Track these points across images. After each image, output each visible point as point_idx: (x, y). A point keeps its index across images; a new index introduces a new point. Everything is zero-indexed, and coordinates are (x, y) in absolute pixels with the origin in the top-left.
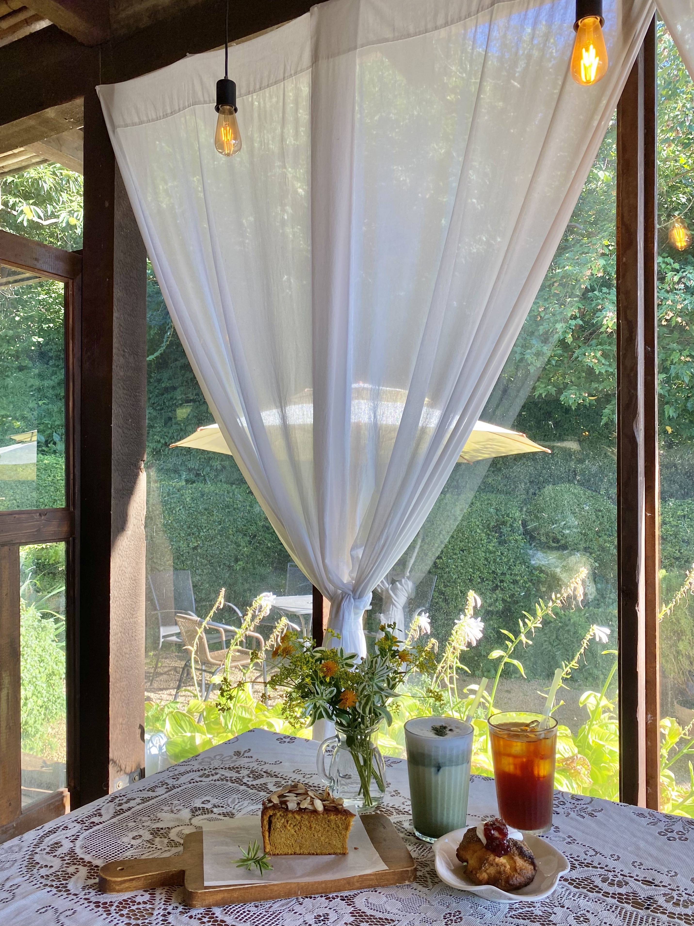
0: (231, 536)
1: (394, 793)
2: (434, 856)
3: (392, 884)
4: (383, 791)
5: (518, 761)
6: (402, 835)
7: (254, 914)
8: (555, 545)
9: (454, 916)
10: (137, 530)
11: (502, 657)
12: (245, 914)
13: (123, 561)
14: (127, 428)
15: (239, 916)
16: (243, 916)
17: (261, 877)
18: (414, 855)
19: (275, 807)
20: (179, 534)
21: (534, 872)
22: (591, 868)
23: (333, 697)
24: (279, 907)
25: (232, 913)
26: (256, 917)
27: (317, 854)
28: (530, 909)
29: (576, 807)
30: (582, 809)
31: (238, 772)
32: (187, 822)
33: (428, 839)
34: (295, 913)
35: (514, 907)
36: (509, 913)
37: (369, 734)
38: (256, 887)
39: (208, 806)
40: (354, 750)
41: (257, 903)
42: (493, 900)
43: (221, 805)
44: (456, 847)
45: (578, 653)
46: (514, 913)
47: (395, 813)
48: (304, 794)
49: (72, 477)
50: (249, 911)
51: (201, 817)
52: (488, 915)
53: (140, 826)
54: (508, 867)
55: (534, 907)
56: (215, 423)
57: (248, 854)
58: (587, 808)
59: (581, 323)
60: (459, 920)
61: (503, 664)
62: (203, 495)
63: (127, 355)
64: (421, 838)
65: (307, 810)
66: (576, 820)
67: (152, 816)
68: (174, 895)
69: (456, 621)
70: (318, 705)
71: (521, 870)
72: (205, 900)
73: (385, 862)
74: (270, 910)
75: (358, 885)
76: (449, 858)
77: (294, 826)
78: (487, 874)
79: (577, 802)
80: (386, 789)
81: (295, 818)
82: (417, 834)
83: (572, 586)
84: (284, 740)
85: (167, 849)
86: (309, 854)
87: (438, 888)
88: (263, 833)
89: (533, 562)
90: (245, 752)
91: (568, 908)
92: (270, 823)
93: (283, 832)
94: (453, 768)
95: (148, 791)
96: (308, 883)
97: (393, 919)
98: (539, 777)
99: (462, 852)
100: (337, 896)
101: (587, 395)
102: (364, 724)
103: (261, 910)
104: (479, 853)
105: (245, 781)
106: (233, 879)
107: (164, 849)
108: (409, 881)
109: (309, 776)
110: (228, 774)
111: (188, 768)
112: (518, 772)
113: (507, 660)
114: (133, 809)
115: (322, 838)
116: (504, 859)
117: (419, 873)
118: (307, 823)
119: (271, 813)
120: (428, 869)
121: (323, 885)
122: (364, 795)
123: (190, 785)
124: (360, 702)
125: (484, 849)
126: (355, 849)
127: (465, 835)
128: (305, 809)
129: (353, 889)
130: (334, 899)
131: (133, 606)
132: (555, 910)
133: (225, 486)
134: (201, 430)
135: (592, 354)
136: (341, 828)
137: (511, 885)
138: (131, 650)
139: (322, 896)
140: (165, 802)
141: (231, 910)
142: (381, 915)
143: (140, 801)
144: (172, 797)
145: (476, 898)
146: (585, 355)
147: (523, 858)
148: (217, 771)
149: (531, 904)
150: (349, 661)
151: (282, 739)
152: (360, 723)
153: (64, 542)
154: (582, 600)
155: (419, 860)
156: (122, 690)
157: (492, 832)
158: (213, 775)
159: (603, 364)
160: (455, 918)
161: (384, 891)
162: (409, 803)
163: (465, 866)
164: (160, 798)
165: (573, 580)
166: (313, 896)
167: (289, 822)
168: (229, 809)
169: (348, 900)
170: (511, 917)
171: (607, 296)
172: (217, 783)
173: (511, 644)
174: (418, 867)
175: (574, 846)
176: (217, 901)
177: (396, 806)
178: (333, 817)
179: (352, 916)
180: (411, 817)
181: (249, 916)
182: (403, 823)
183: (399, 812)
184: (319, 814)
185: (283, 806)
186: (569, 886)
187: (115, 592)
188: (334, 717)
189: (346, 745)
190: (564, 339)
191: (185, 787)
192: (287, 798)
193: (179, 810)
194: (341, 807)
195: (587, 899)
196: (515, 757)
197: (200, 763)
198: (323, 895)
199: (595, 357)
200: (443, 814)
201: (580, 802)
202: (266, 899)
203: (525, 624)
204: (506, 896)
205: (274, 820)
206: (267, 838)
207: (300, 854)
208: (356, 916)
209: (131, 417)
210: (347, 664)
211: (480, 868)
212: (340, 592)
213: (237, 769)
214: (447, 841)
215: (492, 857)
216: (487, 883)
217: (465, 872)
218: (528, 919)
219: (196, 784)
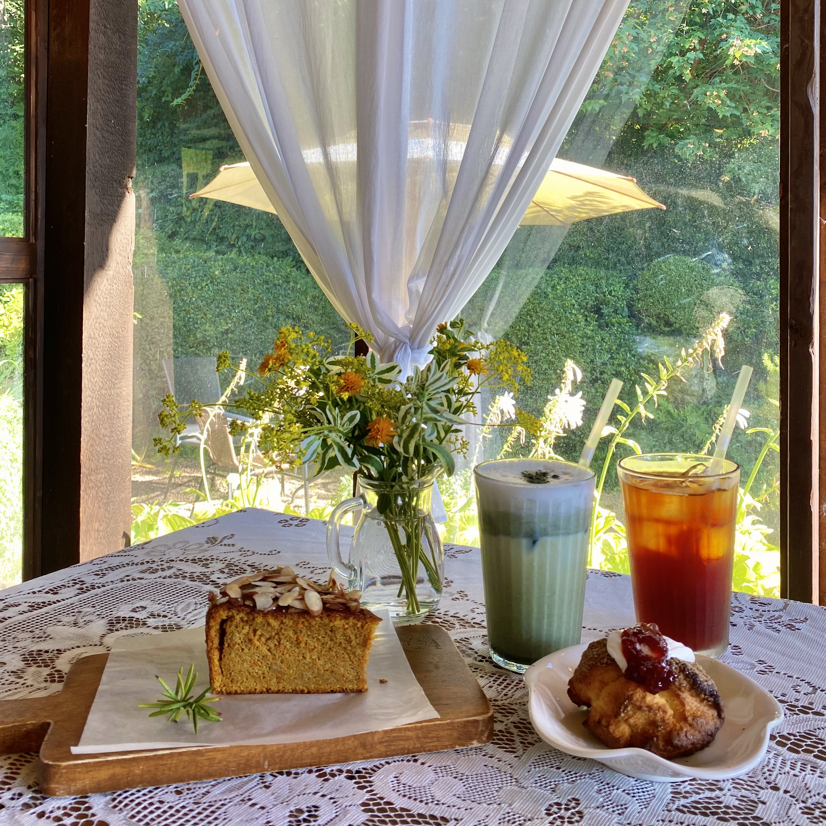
0: (270, 318)
1: (458, 596)
2: (527, 695)
3: (446, 747)
4: (438, 590)
5: (673, 530)
6: (468, 660)
7: (171, 807)
8: (667, 329)
9: (567, 809)
10: (121, 270)
11: (612, 436)
12: (152, 808)
13: (102, 311)
14: (107, 131)
15: (139, 812)
16: (146, 812)
17: (193, 736)
18: (490, 694)
19: (231, 604)
20: (205, 315)
21: (718, 722)
22: (811, 716)
23: (355, 427)
24: (224, 793)
25: (126, 805)
26: (172, 815)
27: (309, 692)
28: (713, 794)
29: (762, 615)
30: (772, 619)
31: (206, 566)
32: (97, 640)
33: (513, 667)
34: (254, 805)
35: (683, 790)
36: (674, 802)
37: (417, 493)
38: (180, 754)
39: (141, 615)
40: (391, 520)
41: (182, 786)
42: (639, 776)
43: (162, 614)
44: (567, 677)
45: (709, 442)
46: (683, 801)
47: (457, 626)
48: (290, 583)
49: (33, 197)
50: (161, 802)
51: (124, 632)
52: (634, 806)
53: (10, 648)
54: (670, 712)
55: (721, 789)
56: (245, 160)
57: (177, 693)
58: (780, 617)
59: (701, 56)
60: (577, 818)
61: (614, 445)
62: (236, 268)
63: (109, 32)
64: (503, 665)
65: (291, 610)
66: (768, 636)
67: (37, 631)
68: (23, 771)
69: (549, 397)
70: (329, 442)
71: (695, 717)
72: (74, 780)
73: (434, 705)
74: (204, 800)
75: (382, 748)
76: (555, 698)
77: (268, 639)
78: (630, 725)
79: (761, 608)
80: (444, 589)
81: (269, 624)
82: (497, 658)
83: (710, 338)
84: (291, 522)
85: (44, 685)
86: (295, 692)
87: (533, 754)
88: (208, 652)
89: (640, 350)
90: (224, 538)
91: (786, 792)
92: (222, 633)
93: (246, 650)
94: (560, 540)
95: (47, 593)
96: (285, 746)
97: (447, 816)
98: (709, 560)
99: (578, 686)
100: (340, 771)
101: (707, 145)
102: (407, 475)
103: (187, 800)
104: (613, 687)
105: (213, 578)
106: (139, 741)
107: (36, 686)
108: (480, 741)
109: (321, 571)
110: (189, 568)
111: (125, 560)
112: (674, 551)
113: (619, 439)
114: (9, 621)
115: (320, 663)
116: (662, 696)
117: (498, 727)
118: (291, 634)
119: (223, 614)
120: (514, 718)
121: (314, 750)
122: (407, 597)
123: (120, 585)
124: (400, 436)
125: (622, 679)
126: (382, 682)
127: (585, 655)
128: (288, 607)
129: (371, 757)
130: (333, 775)
131: (116, 372)
132: (764, 795)
133: (264, 257)
134: (225, 169)
135: (715, 93)
136: (354, 643)
137: (676, 747)
138: (112, 432)
139: (310, 772)
140: (70, 610)
141: (126, 801)
142: (422, 809)
143: (26, 609)
144: (84, 603)
145: (607, 773)
146: (706, 95)
147: (698, 695)
148: (172, 564)
149: (714, 786)
150: (386, 376)
151: (287, 521)
152: (400, 475)
153: (21, 285)
154: (722, 357)
155: (499, 703)
156: (99, 484)
157: (638, 646)
158: (163, 570)
159: (728, 106)
160: (569, 813)
161: (432, 760)
162: (483, 609)
163: (588, 712)
164: (63, 603)
165: (711, 330)
166: (293, 771)
167: (259, 633)
168: (175, 620)
169: (360, 777)
170: (678, 809)
171: (733, 24)
172: (168, 580)
173: (625, 419)
174: (497, 715)
175: (771, 677)
176: (99, 783)
177: (461, 615)
178: (339, 623)
179: (365, 811)
180: (485, 632)
181: (159, 812)
182: (471, 641)
183: (464, 623)
184: (314, 617)
185: (247, 603)
186: (779, 748)
187: (89, 352)
188: (355, 460)
189: (377, 514)
190: (681, 76)
191: (111, 586)
192: (257, 590)
193: (87, 623)
194: (354, 604)
195: (818, 773)
196: (668, 522)
197: (148, 554)
198: (314, 769)
199: (718, 97)
200: (540, 621)
201: (766, 608)
202: (198, 778)
203: (645, 393)
204: (668, 768)
205: (230, 629)
206: (216, 662)
207: (278, 692)
208: (372, 811)
209: (115, 118)
210: (381, 380)
211: (617, 715)
212: (392, 340)
213: (205, 562)
214: (550, 666)
215: (639, 694)
216: (630, 744)
217: (585, 723)
218: (713, 814)
219: (131, 582)
